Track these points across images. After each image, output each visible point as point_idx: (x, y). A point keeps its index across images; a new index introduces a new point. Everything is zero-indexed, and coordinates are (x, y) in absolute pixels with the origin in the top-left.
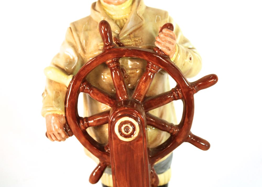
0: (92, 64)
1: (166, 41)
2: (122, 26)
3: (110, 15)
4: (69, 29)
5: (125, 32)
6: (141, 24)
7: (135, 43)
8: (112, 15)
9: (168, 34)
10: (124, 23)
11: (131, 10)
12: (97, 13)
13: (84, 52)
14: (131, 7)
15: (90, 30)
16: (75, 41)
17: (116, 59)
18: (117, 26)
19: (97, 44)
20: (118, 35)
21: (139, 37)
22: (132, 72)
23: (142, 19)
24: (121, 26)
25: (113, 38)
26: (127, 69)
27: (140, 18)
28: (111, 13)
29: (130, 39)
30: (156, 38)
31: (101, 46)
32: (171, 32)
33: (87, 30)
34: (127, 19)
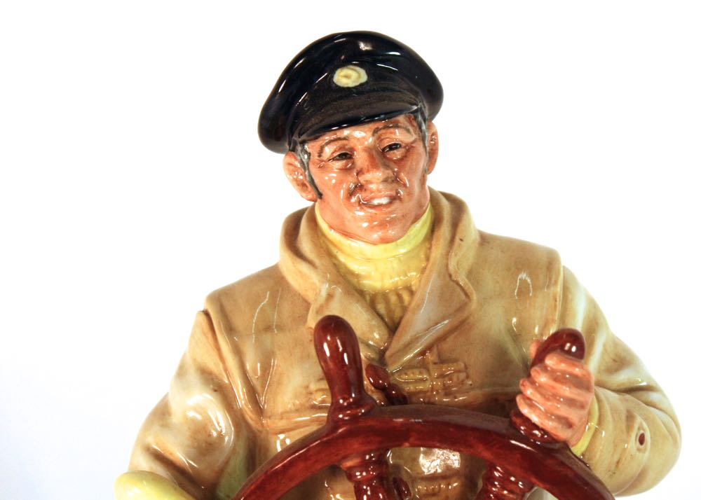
0: (291, 472)
1: (555, 397)
2: (397, 321)
3: (352, 274)
4: (203, 319)
5: (407, 347)
6: (465, 314)
7: (444, 385)
8: (358, 276)
9: (564, 373)
10: (405, 309)
11: (428, 259)
12: (304, 267)
13: (259, 411)
14: (427, 245)
15: (281, 328)
16: (226, 370)
17: (378, 453)
18: (379, 319)
19: (307, 387)
20: (382, 353)
21: (455, 361)
22: (433, 489)
23: (466, 295)
24: (391, 318)
25: (364, 366)
26: (414, 480)
27: (458, 289)
28: (354, 266)
29: (424, 371)
30: (523, 385)
31: (320, 393)
32: (576, 366)
33: (268, 328)
34: (412, 293)
